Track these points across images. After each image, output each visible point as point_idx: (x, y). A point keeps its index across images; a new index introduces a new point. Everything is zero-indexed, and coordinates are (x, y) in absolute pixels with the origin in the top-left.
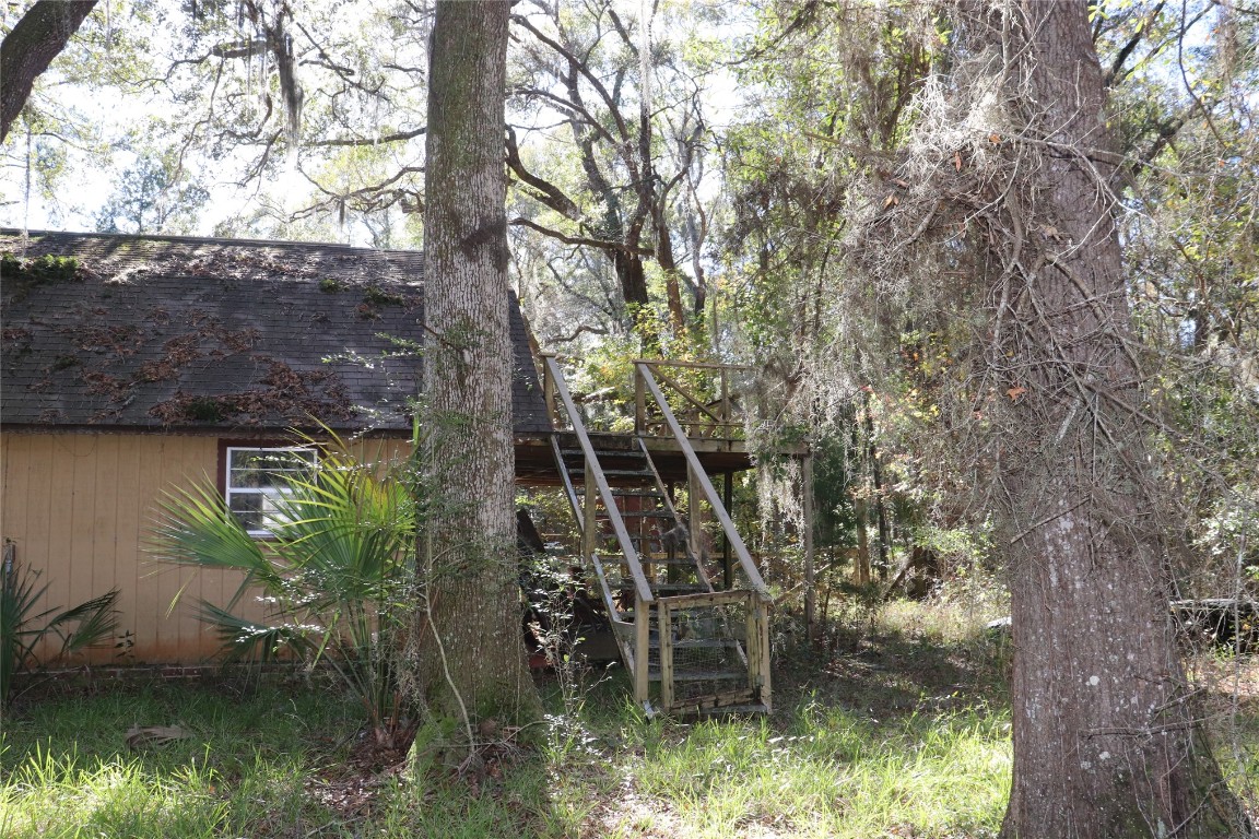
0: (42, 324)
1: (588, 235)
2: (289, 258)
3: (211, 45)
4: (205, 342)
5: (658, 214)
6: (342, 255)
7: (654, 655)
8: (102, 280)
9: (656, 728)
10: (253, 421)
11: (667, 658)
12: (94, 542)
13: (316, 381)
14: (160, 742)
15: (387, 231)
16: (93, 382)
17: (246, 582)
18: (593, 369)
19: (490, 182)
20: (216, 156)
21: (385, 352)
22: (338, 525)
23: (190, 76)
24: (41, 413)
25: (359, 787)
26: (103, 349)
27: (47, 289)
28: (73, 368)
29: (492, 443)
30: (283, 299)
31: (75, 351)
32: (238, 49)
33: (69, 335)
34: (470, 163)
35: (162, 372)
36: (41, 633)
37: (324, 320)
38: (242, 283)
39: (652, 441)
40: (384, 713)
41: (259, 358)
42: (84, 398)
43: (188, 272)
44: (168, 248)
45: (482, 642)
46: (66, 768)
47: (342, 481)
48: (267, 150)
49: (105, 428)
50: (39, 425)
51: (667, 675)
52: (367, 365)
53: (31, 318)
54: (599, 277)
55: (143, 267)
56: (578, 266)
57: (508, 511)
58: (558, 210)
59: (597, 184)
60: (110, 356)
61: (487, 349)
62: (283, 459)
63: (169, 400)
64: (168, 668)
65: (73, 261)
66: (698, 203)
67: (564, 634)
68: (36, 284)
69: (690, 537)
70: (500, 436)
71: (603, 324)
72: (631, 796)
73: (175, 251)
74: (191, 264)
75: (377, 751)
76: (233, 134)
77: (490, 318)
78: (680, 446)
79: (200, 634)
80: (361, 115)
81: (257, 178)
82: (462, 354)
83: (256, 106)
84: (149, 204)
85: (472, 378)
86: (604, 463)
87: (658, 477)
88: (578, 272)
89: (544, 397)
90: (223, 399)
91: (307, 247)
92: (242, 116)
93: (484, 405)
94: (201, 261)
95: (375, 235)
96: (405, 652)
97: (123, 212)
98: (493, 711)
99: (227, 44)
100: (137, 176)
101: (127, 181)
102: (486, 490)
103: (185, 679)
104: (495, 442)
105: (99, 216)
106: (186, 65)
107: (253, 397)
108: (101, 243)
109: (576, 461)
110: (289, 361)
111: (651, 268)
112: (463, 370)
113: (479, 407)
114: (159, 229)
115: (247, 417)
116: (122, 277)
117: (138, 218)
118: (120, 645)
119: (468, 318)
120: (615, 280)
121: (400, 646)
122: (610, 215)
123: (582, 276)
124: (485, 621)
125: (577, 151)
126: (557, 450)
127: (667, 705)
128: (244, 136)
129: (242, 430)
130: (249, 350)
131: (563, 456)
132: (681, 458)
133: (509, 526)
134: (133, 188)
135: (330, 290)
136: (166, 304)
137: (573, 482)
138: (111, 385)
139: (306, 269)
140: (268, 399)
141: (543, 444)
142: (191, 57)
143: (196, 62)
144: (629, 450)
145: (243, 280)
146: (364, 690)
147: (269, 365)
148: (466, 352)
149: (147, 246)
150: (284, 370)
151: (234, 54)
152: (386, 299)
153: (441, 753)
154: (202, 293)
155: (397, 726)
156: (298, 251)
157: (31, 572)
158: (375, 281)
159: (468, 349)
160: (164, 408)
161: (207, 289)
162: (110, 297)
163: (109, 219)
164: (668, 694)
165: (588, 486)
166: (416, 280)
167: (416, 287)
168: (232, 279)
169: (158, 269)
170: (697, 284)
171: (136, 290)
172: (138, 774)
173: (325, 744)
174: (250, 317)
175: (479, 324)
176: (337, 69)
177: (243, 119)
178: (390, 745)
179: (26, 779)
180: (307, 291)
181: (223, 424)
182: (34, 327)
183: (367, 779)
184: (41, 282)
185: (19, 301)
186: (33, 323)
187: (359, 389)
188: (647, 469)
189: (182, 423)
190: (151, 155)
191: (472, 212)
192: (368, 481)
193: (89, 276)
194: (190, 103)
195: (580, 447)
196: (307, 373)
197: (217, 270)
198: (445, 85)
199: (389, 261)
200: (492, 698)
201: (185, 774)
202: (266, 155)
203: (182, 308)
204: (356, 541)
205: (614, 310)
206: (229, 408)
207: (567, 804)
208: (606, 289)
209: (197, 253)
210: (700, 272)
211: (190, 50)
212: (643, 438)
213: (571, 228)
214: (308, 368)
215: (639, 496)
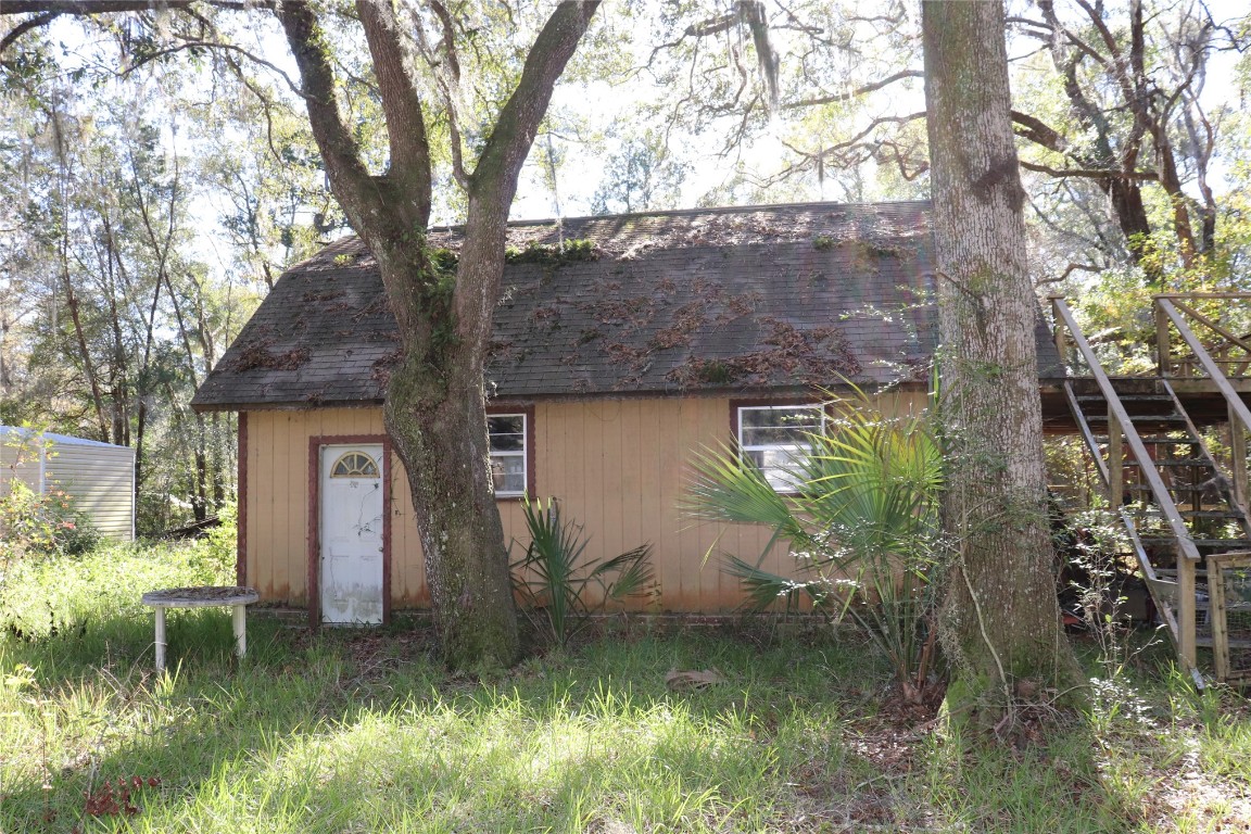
0: (566, 302)
1: (1074, 165)
2: (780, 220)
3: (685, 27)
4: (710, 308)
5: (1159, 133)
6: (829, 213)
7: (1201, 617)
8: (614, 258)
9: (1211, 702)
10: (762, 381)
11: (1219, 622)
12: (622, 499)
13: (819, 339)
14: (699, 685)
15: (859, 186)
16: (614, 353)
17: (774, 537)
18: (1092, 309)
19: (997, 120)
20: (698, 131)
21: (904, 305)
22: (860, 480)
23: (669, 58)
24: (573, 383)
25: (894, 741)
26: (620, 321)
27: (567, 270)
28: (596, 341)
29: (1018, 392)
30: (779, 261)
31: (596, 324)
32: (711, 26)
33: (590, 311)
34: (975, 102)
35: (674, 339)
36: (585, 582)
37: (821, 278)
38: (739, 249)
39: (1180, 382)
40: (911, 669)
41: (762, 320)
42: (608, 367)
43: (689, 243)
44: (667, 223)
45: (1014, 598)
46: (624, 704)
47: (868, 437)
48: (745, 118)
49: (628, 394)
50: (572, 394)
51: (1221, 642)
52: (886, 319)
53: (558, 298)
54: (1086, 210)
55: (648, 242)
56: (1061, 200)
57: (1037, 463)
58: (1039, 142)
59: (1085, 110)
60: (626, 327)
61: (1007, 294)
62: (812, 417)
63: (683, 365)
64: (691, 616)
65: (587, 243)
66: (1202, 114)
67: (1105, 592)
68: (558, 267)
69: (1234, 488)
70: (1025, 384)
71: (1091, 260)
72: (1195, 774)
73: (674, 224)
74: (691, 234)
75: (906, 706)
76: (711, 108)
77: (1007, 261)
78: (1218, 387)
79: (720, 585)
80: (832, 71)
81: (737, 148)
82: (981, 301)
83: (730, 79)
84: (635, 184)
85: (993, 325)
86: (1130, 408)
87: (1189, 422)
88: (1062, 207)
89: (1054, 342)
90: (732, 362)
91: (797, 208)
92: (718, 89)
93: (1007, 352)
94: (699, 231)
95: (847, 191)
96: (946, 608)
97: (613, 194)
98: (1027, 671)
99: (701, 23)
100: (623, 159)
101: (614, 165)
102: (1013, 442)
103: (707, 628)
104: (1021, 391)
105: (592, 201)
106: (665, 50)
107: (760, 358)
108: (609, 224)
109: (1097, 407)
110: (791, 320)
111: (1152, 195)
112: (982, 318)
113: (1002, 355)
114: (647, 207)
115: (756, 378)
116: (630, 253)
117: (626, 199)
118: (650, 594)
119: (985, 264)
120: (1108, 211)
121: (939, 603)
122: (1102, 142)
123: (1065, 211)
124: (1017, 578)
125: (1059, 78)
126: (1072, 397)
127: (1221, 675)
128: (720, 109)
129: (752, 390)
130: (752, 312)
131: (1079, 403)
132: (1219, 401)
133: (1038, 478)
134: (620, 171)
135: (824, 248)
136: (672, 274)
137: (1093, 431)
138: (630, 354)
139: (798, 229)
140: (775, 359)
141: (1056, 390)
142: (668, 42)
143: (674, 45)
144: (1153, 393)
145: (741, 246)
146: (891, 643)
147: (773, 326)
148: (985, 299)
149: (649, 223)
150: (787, 330)
151: (709, 32)
152: (881, 253)
153: (975, 712)
154: (703, 261)
155: (924, 682)
156: (788, 212)
157: (575, 527)
158: (868, 235)
159: (988, 296)
160: (678, 372)
161: (708, 257)
162: (622, 273)
163: (601, 202)
164: (1222, 662)
165: (1112, 434)
166: (908, 230)
167: (910, 237)
168: (730, 246)
169: (661, 243)
170: (1204, 206)
171: (645, 264)
172: (685, 714)
173: (854, 695)
174: (750, 281)
175: (996, 268)
176: (807, 29)
177: (720, 91)
178: (919, 700)
179: (592, 709)
180: (801, 251)
181: (734, 385)
182: (561, 306)
183: (899, 733)
184: (563, 265)
185: (546, 284)
186: (559, 302)
187: (862, 344)
188: (1175, 414)
189: (696, 385)
190: (634, 139)
191: (981, 153)
192: (894, 436)
193: (603, 256)
194: (671, 85)
195: (1100, 393)
196: (810, 331)
197: (715, 238)
198: (942, 24)
199: (879, 213)
200: (1025, 656)
201: (726, 717)
202: (744, 123)
203: (687, 278)
204: (880, 495)
205: (1106, 244)
206: (739, 370)
207: (1121, 777)
208: (1096, 222)
209: (694, 224)
210: (1207, 192)
211: (668, 35)
212: (1168, 379)
213: (1056, 160)
214: (810, 327)
215: (1153, 444)
